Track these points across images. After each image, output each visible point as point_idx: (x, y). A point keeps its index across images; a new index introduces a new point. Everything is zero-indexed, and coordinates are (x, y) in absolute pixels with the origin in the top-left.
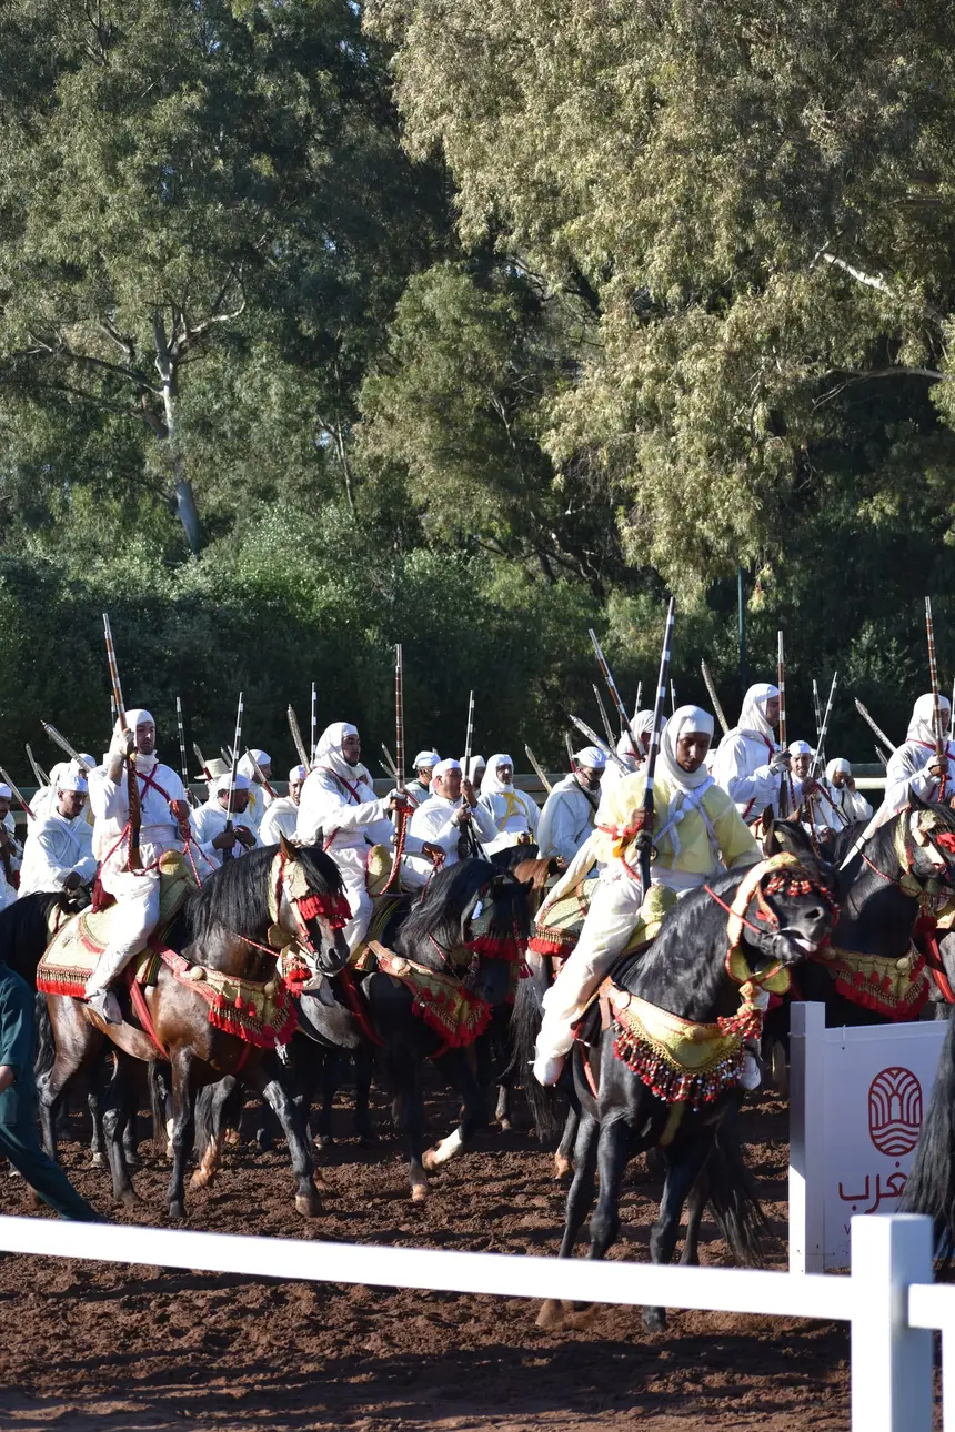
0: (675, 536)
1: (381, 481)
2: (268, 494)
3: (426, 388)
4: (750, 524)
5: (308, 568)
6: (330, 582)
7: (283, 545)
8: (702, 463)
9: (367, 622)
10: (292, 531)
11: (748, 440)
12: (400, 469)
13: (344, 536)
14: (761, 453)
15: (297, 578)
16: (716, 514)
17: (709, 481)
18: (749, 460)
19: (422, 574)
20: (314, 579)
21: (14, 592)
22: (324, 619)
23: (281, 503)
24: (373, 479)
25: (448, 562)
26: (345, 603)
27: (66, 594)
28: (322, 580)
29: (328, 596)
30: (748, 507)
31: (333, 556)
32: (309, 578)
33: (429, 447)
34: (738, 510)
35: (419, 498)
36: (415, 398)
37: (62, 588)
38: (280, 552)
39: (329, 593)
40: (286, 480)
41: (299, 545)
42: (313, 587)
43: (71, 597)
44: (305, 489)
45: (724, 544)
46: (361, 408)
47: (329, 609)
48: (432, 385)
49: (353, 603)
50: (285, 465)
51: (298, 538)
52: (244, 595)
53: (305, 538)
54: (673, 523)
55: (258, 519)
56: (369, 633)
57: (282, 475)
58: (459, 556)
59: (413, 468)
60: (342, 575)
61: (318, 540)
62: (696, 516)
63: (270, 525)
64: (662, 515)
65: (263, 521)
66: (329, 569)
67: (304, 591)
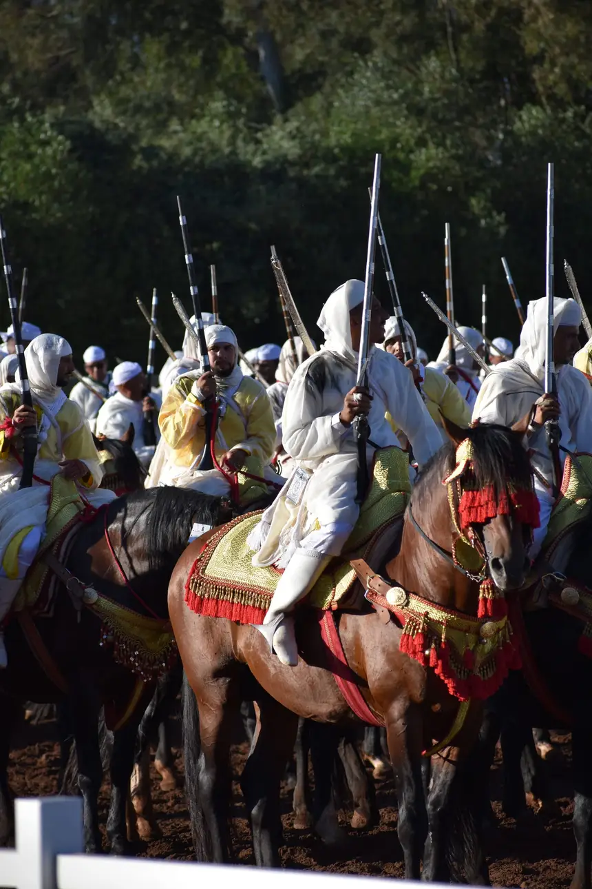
1: (489, 27)
2: (362, 46)
5: (406, 129)
6: (431, 144)
7: (378, 103)
9: (472, 188)
10: (388, 87)
13: (447, 93)
15: (394, 141)
19: (533, 133)
20: (412, 142)
21: (80, 159)
22: (423, 186)
23: (377, 57)
24: (479, 26)
25: (563, 120)
26: (447, 169)
27: (138, 161)
28: (421, 142)
29: (428, 160)
31: (434, 116)
32: (408, 141)
35: (532, 46)
37: (133, 154)
38: (375, 111)
39: (428, 158)
40: (383, 30)
41: (395, 103)
42: (411, 151)
43: (145, 165)
44: (403, 39)
47: (429, 176)
49: (457, 168)
50: (382, 13)
51: (395, 96)
52: (335, 159)
53: (404, 97)
55: (351, 73)
56: (473, 201)
57: (377, 24)
58: (576, 114)
59: (528, 14)
60: (444, 137)
61: (418, 98)
63: (364, 82)
65: (356, 76)
66: (429, 130)
67: (401, 156)
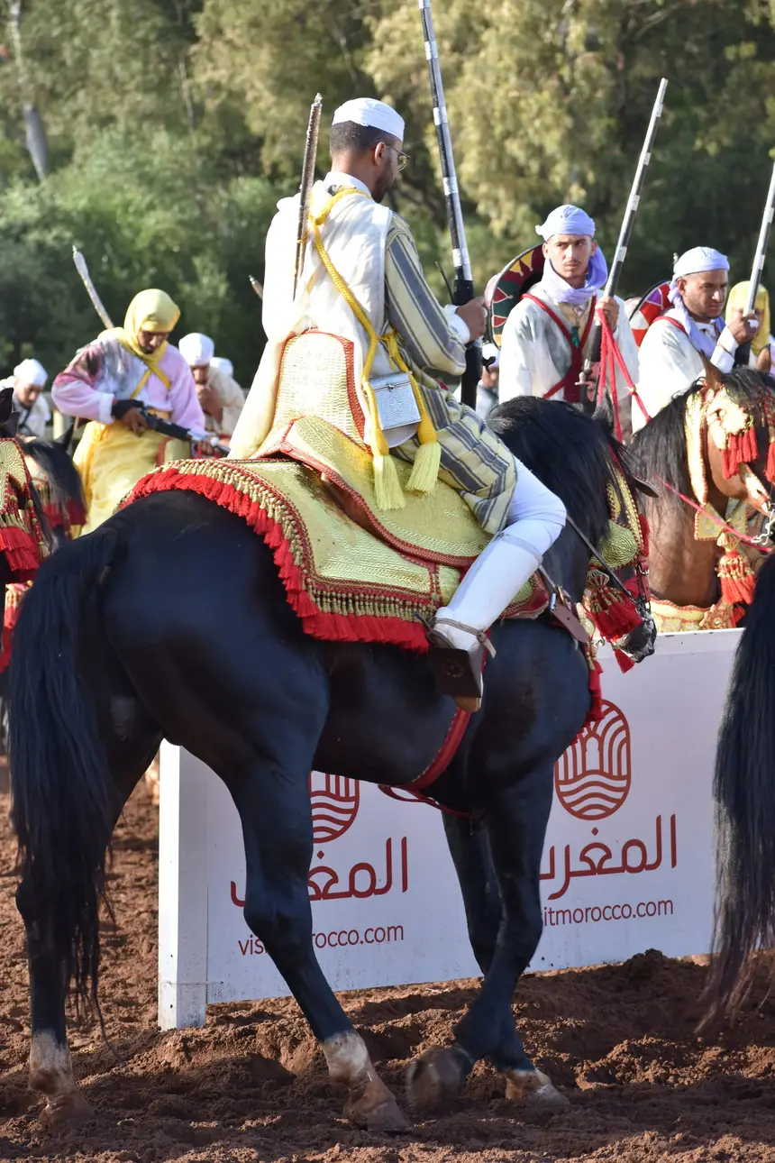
0: (485, 156)
3: (266, 14)
4: (561, 144)
8: (513, 79)
11: (559, 57)
12: (238, 95)
14: (573, 70)
16: (526, 134)
17: (519, 99)
18: (561, 78)
30: (558, 126)
33: (269, 74)
34: (547, 129)
36: (255, 24)
45: (535, 166)
46: (201, 32)
48: (274, 11)
54: (482, 142)
62: (508, 135)
64: (472, 133)
